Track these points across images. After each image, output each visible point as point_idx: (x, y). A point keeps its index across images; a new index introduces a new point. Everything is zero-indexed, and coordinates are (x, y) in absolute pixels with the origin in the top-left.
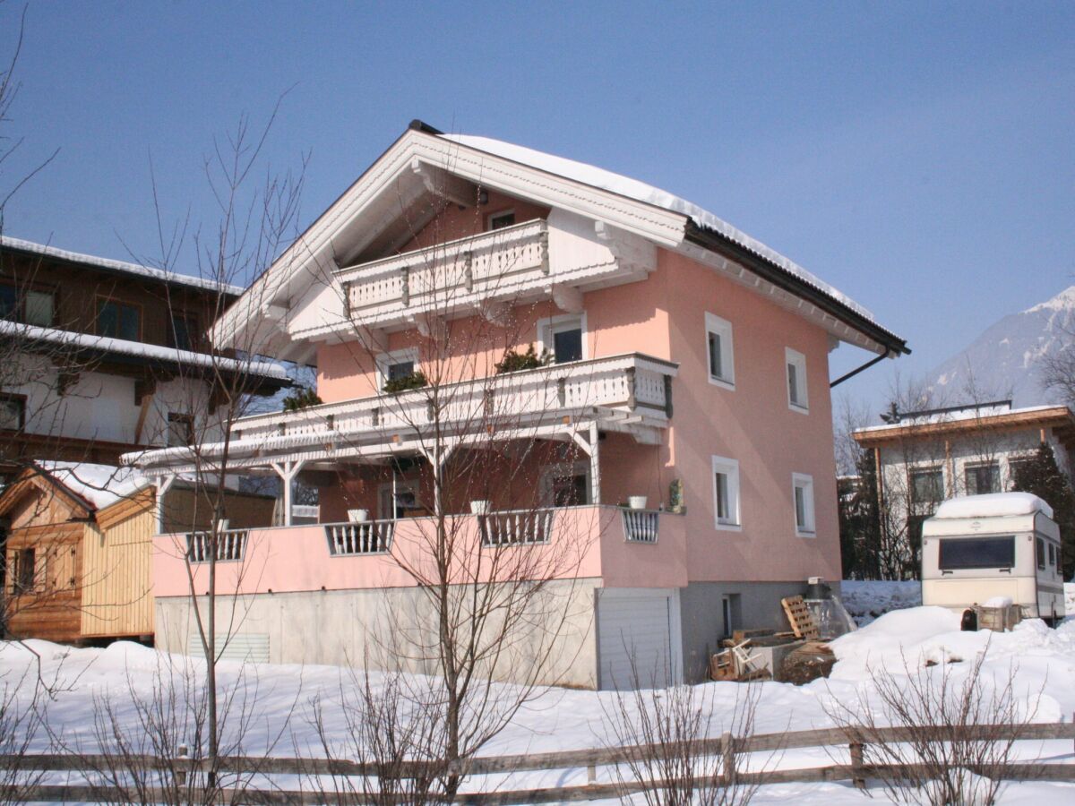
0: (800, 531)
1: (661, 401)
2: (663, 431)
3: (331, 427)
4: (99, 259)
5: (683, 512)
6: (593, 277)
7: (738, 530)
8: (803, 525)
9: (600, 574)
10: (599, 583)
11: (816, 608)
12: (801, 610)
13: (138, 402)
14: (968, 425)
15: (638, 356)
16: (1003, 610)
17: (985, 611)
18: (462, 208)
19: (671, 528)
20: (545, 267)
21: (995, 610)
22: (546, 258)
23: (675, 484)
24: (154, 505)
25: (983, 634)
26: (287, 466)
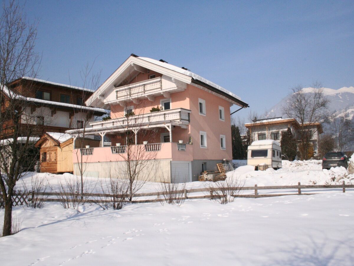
0: (222, 148)
1: (187, 118)
2: (188, 125)
3: (113, 125)
4: (61, 84)
5: (192, 144)
6: (172, 90)
7: (206, 148)
8: (223, 147)
9: (171, 158)
10: (171, 160)
11: (225, 166)
12: (221, 166)
13: (70, 118)
14: (265, 124)
15: (181, 109)
16: (264, 166)
17: (260, 166)
18: (143, 74)
19: (189, 148)
20: (161, 88)
21: (262, 166)
22: (161, 86)
23: (190, 137)
24: (73, 143)
25: (259, 171)
26: (103, 133)
